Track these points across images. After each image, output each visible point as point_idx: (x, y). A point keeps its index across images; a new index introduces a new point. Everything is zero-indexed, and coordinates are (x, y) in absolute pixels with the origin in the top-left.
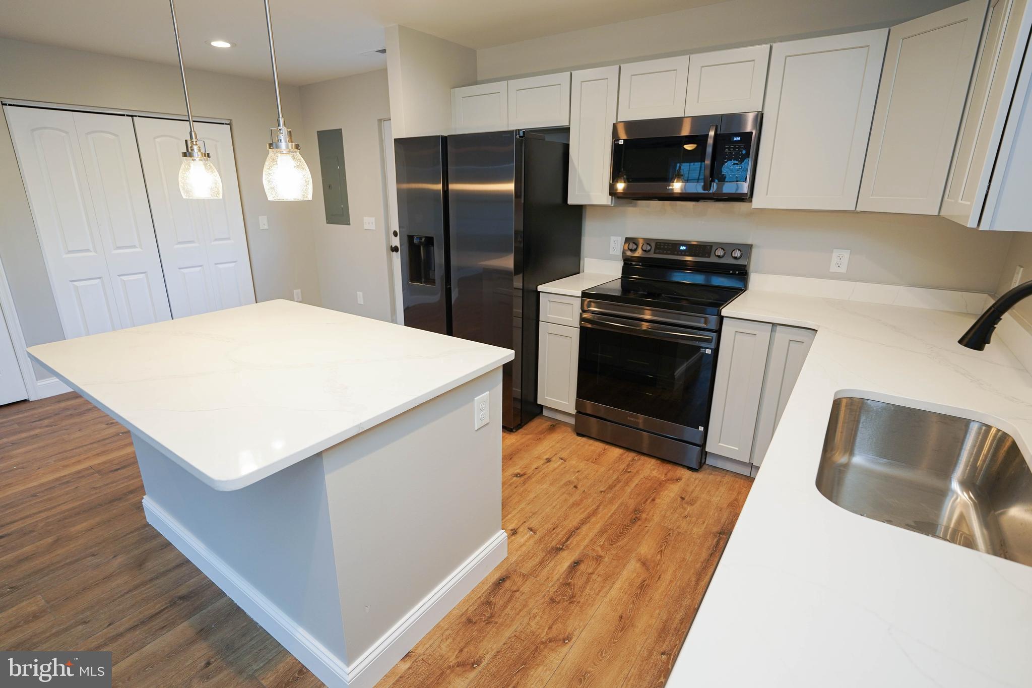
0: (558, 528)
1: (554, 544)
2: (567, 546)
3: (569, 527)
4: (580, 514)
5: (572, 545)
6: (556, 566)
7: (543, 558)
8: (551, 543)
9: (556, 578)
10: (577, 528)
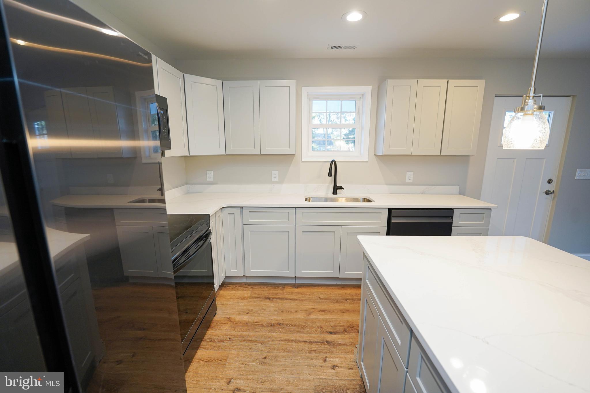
0: (313, 349)
1: (327, 346)
2: (323, 340)
3: (308, 345)
4: (292, 345)
5: (320, 339)
6: (339, 339)
7: (339, 345)
8: (326, 347)
9: (346, 336)
10: (306, 342)
